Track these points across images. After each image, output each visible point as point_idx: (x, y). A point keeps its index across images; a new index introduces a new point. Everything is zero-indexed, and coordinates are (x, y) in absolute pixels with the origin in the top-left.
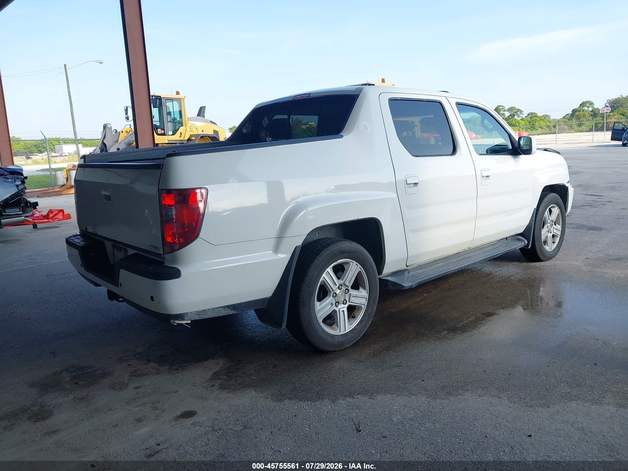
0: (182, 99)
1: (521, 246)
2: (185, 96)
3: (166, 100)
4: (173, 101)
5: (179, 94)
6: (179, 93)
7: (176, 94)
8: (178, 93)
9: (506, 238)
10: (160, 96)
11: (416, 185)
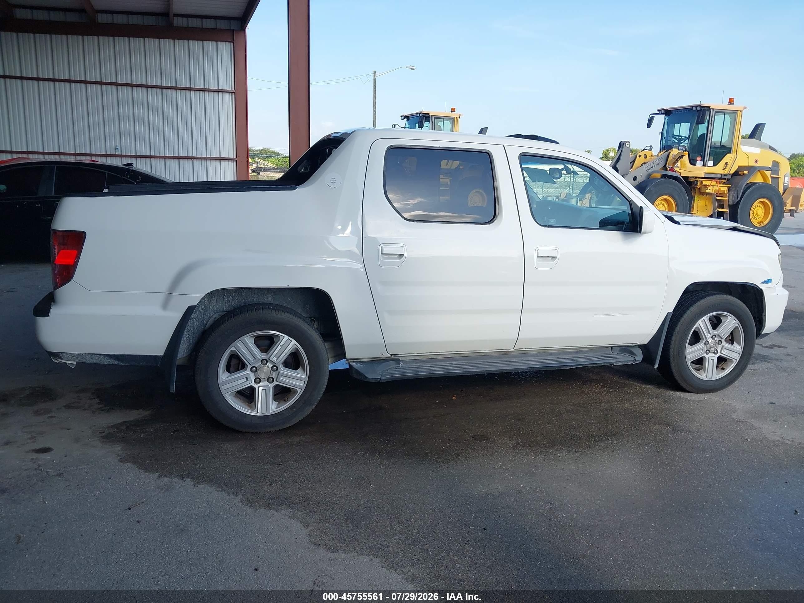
0: (456, 118)
1: (627, 361)
2: (460, 115)
3: (435, 118)
4: (444, 120)
5: (455, 112)
6: (455, 110)
7: (452, 112)
8: (453, 110)
9: (612, 347)
10: (429, 114)
11: (401, 256)
